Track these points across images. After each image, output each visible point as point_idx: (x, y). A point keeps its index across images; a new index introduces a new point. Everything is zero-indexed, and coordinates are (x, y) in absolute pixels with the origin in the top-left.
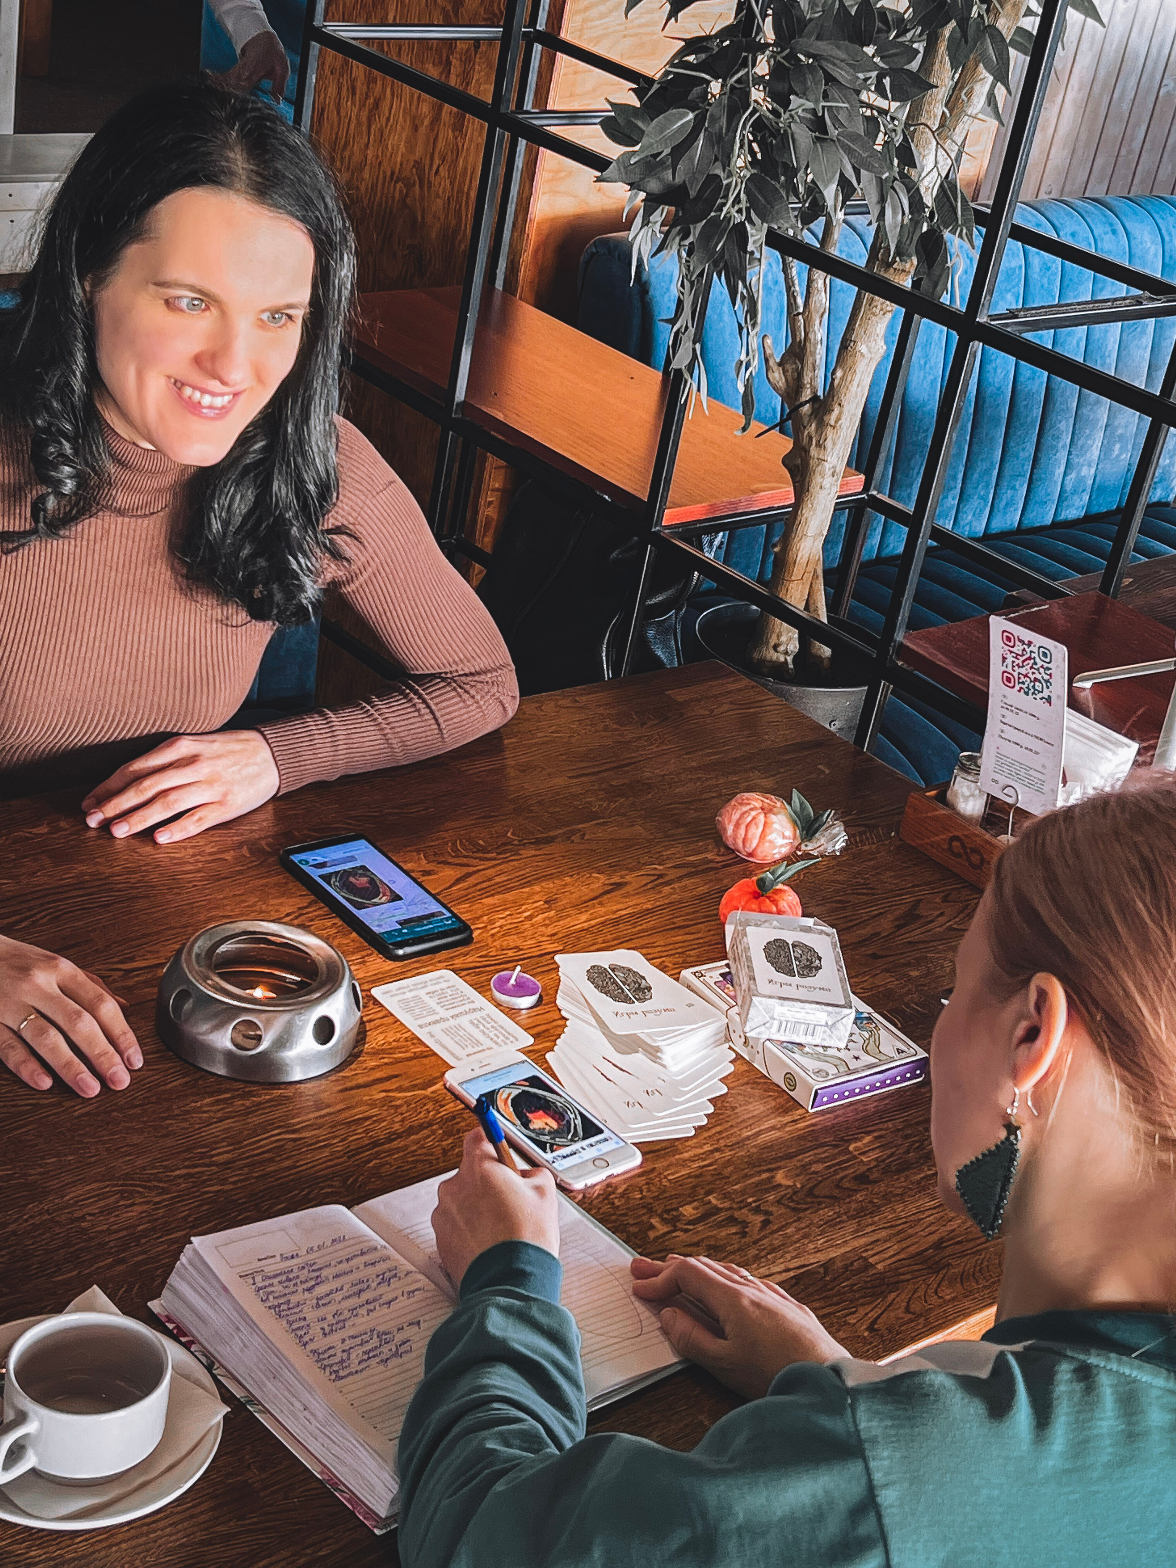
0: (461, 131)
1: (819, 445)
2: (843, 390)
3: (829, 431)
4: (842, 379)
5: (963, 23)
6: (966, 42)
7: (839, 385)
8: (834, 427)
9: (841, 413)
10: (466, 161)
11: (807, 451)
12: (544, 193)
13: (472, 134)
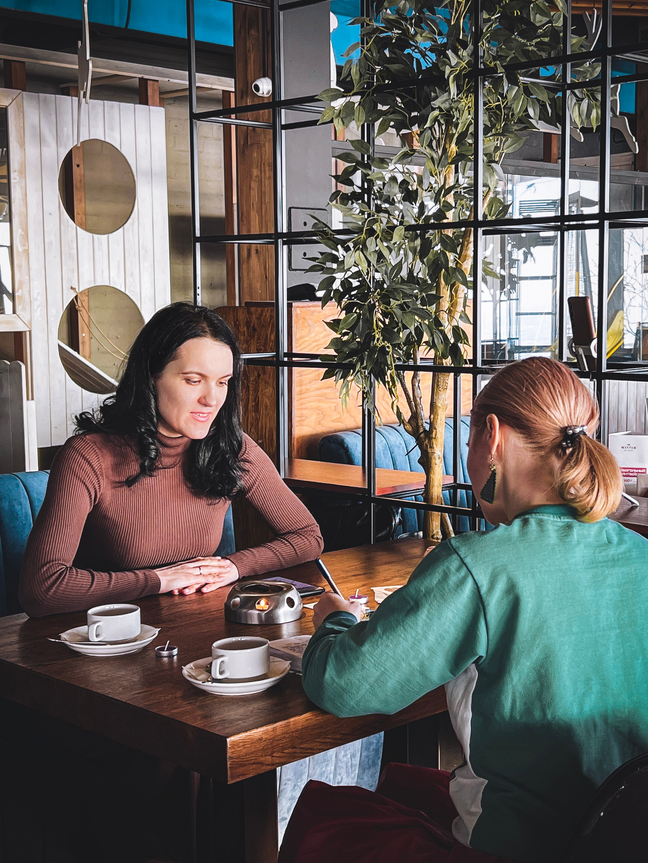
0: (258, 412)
1: (431, 447)
2: (435, 423)
3: (434, 441)
4: (433, 418)
5: (447, 269)
6: (450, 275)
7: (433, 421)
8: (435, 438)
9: (436, 432)
10: (262, 423)
11: (427, 451)
12: (297, 426)
13: (263, 411)
